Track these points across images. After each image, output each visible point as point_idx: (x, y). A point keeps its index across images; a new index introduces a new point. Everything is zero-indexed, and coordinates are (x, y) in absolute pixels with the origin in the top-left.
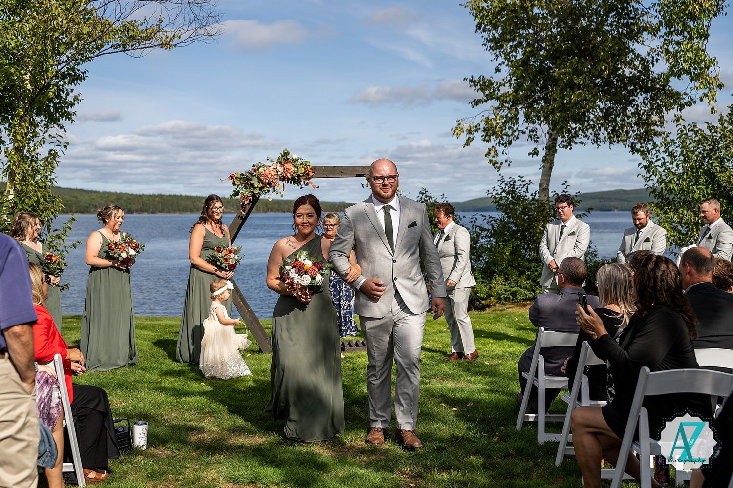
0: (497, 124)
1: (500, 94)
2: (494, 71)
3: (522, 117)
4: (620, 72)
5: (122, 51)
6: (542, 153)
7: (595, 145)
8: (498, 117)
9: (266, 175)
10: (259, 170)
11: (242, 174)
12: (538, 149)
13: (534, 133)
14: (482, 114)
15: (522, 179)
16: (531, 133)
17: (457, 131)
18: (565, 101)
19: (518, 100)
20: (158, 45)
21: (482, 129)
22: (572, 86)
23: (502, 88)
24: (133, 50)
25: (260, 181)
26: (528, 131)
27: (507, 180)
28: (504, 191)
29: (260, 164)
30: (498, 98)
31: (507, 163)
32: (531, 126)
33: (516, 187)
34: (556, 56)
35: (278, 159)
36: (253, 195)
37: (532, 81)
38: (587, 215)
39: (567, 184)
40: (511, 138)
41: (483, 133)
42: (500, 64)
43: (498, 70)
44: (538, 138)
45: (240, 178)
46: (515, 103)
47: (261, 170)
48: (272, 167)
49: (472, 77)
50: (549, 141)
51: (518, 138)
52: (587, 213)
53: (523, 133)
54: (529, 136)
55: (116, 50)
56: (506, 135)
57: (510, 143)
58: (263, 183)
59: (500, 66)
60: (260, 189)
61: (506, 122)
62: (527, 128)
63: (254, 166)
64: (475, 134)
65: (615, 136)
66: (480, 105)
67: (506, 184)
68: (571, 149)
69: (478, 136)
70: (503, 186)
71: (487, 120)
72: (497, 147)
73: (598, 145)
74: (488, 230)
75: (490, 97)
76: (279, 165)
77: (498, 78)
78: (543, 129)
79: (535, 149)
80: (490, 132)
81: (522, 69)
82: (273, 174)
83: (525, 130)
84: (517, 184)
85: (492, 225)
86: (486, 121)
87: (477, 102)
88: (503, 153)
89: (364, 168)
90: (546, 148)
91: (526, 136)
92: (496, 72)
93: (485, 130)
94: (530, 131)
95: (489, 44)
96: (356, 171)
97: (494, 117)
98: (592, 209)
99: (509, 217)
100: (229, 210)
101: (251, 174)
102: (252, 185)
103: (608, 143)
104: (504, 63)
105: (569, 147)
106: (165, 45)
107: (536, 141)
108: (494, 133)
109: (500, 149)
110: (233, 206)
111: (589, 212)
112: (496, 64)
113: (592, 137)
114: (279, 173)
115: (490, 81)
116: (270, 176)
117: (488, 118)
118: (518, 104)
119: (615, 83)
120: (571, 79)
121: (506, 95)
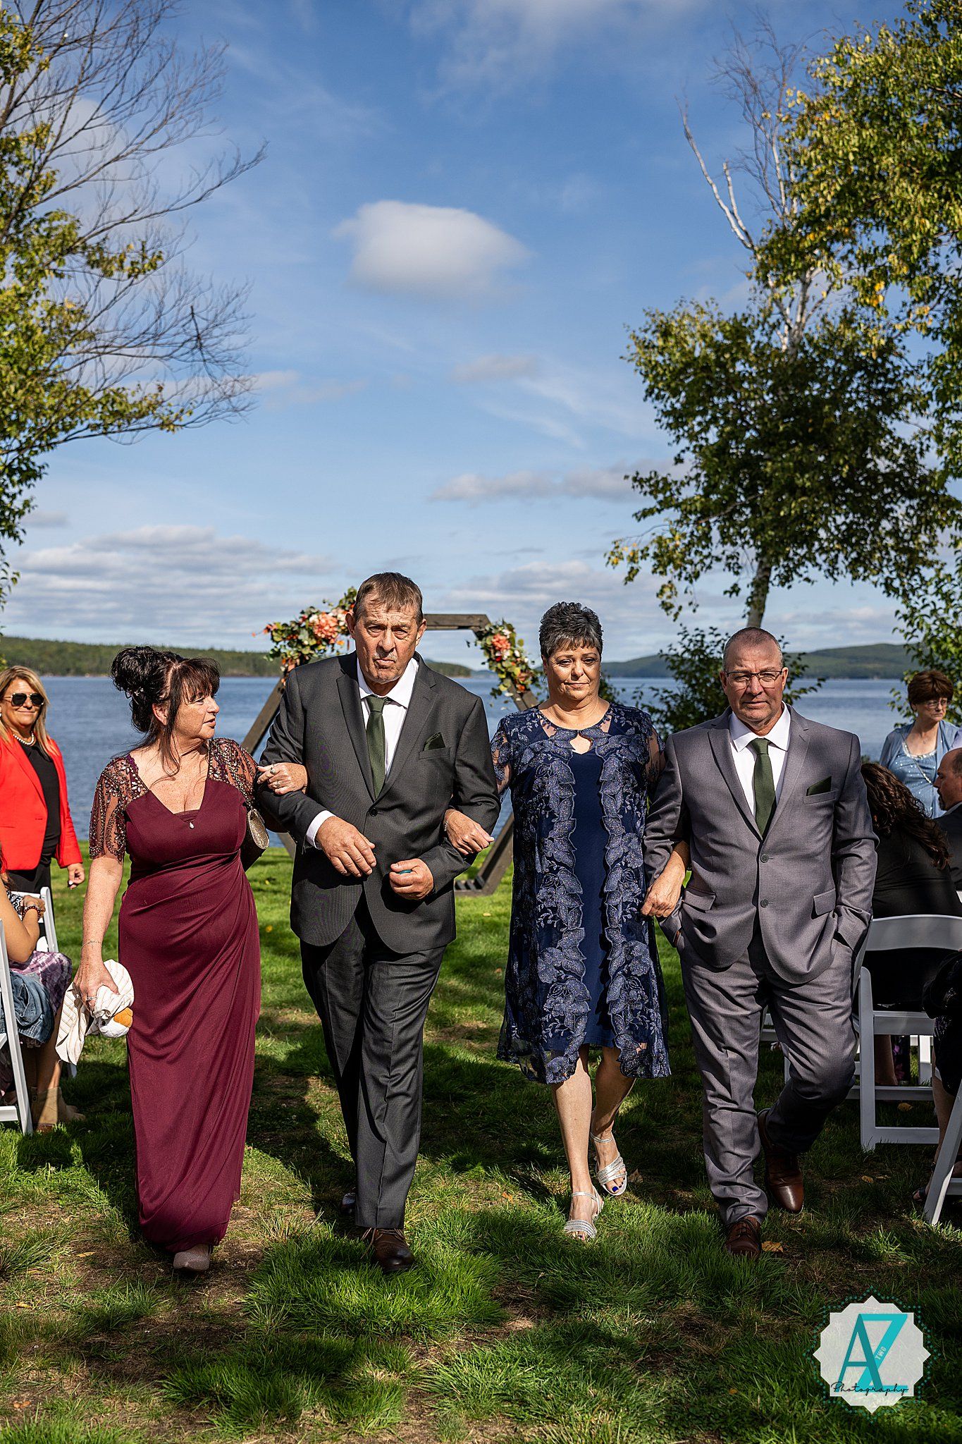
0: (676, 547)
1: (680, 500)
2: (674, 462)
3: (715, 535)
4: (870, 465)
5: (103, 433)
6: (746, 592)
7: (831, 579)
8: (677, 536)
9: (321, 627)
10: (311, 619)
11: (285, 625)
12: (740, 586)
13: (735, 560)
14: (653, 531)
15: (716, 632)
16: (730, 561)
17: (615, 556)
18: (782, 513)
19: (709, 510)
20: (157, 426)
21: (652, 555)
22: (792, 489)
23: (683, 490)
24: (120, 431)
25: (312, 635)
26: (724, 557)
27: (692, 632)
28: (688, 650)
29: (313, 611)
30: (677, 506)
31: (692, 607)
32: (729, 549)
33: (705, 645)
34: (768, 440)
35: (341, 601)
36: (302, 657)
37: (732, 479)
38: (816, 690)
39: (784, 640)
40: (699, 567)
41: (654, 562)
42: (683, 451)
43: (679, 460)
44: (740, 567)
45: (283, 631)
46: (705, 513)
47: (314, 618)
48: (331, 614)
49: (638, 474)
50: (758, 574)
51: (709, 567)
52: (817, 687)
53: (718, 559)
54: (728, 565)
55: (94, 433)
56: (691, 563)
57: (697, 575)
58: (316, 638)
59: (682, 454)
60: (313, 648)
61: (690, 544)
62: (723, 553)
63: (303, 612)
64: (642, 563)
65: (861, 565)
66: (649, 518)
67: (691, 641)
68: (790, 587)
69: (646, 565)
70: (686, 642)
71: (660, 541)
72: (675, 581)
73: (835, 580)
74: (662, 712)
75: (665, 504)
76: (341, 611)
77: (678, 473)
78: (748, 555)
79: (736, 585)
80: (665, 558)
81: (715, 460)
82: (333, 625)
83: (720, 556)
84: (708, 639)
85: (667, 703)
86: (658, 542)
87: (646, 513)
88: (686, 592)
89: (470, 616)
90: (752, 584)
91: (722, 564)
92: (676, 463)
93: (656, 556)
94: (728, 558)
95: (665, 420)
96: (458, 621)
97: (671, 536)
98: (823, 680)
99: (694, 691)
100: (242, 672)
101: (299, 624)
102: (300, 642)
103: (849, 576)
104: (688, 448)
105: (787, 585)
106: (167, 425)
107: (737, 573)
108: (671, 560)
109: (682, 585)
110: (248, 665)
111: (819, 685)
112: (676, 449)
113: (825, 566)
114: (341, 624)
115: (665, 479)
116: (327, 628)
117: (660, 538)
118: (709, 516)
119: (863, 483)
120: (792, 479)
121: (692, 501)
